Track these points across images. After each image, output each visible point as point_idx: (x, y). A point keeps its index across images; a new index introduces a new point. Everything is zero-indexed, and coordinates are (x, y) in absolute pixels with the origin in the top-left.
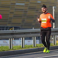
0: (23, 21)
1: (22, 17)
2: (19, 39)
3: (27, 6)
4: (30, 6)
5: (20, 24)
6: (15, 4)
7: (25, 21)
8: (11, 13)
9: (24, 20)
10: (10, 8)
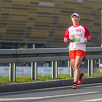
0: (52, 34)
1: (49, 26)
2: (44, 65)
3: (59, 8)
4: (63, 8)
5: (46, 38)
6: (38, 3)
7: (55, 34)
8: (30, 19)
9: (53, 32)
10: (29, 11)
